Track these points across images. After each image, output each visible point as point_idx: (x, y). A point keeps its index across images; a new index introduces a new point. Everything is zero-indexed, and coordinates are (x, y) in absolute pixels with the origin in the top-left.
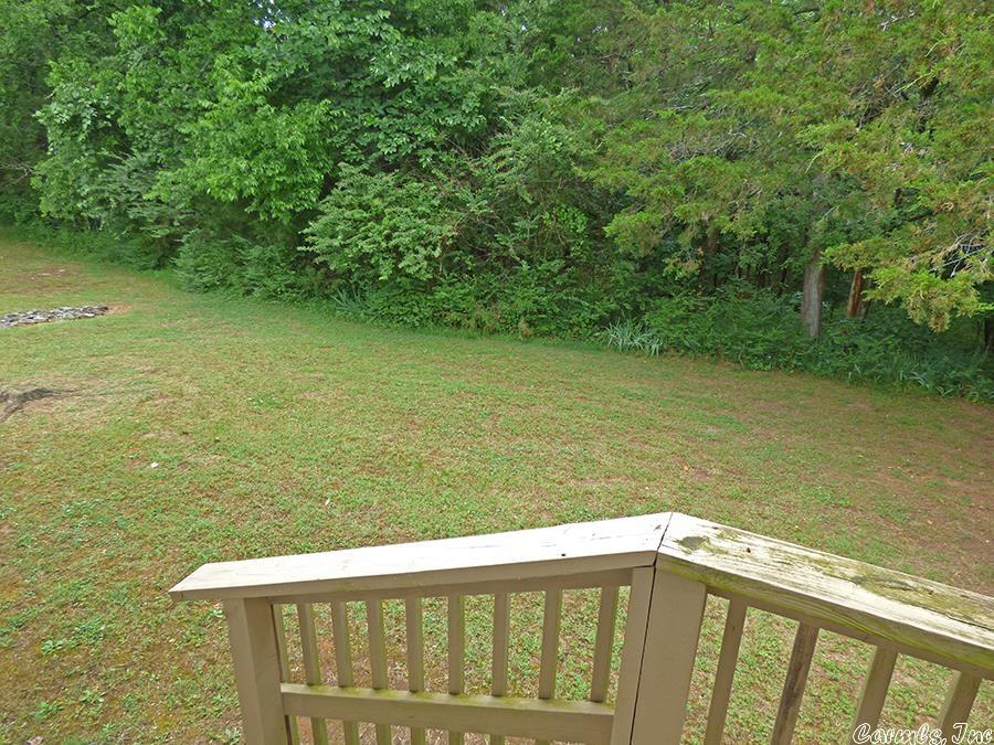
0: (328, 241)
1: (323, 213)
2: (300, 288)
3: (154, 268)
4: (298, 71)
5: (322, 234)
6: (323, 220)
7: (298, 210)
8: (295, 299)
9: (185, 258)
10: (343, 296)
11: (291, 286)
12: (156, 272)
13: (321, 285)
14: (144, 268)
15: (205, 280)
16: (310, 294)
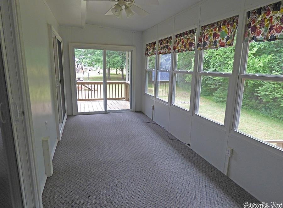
0: (265, 93)
1: (264, 85)
2: (249, 105)
3: (207, 96)
4: (265, 47)
5: (263, 91)
6: (264, 87)
7: (256, 84)
8: (247, 108)
9: (217, 94)
10: (263, 109)
11: (247, 104)
12: (207, 97)
13: (256, 105)
14: (205, 95)
15: (221, 100)
16: (252, 107)
